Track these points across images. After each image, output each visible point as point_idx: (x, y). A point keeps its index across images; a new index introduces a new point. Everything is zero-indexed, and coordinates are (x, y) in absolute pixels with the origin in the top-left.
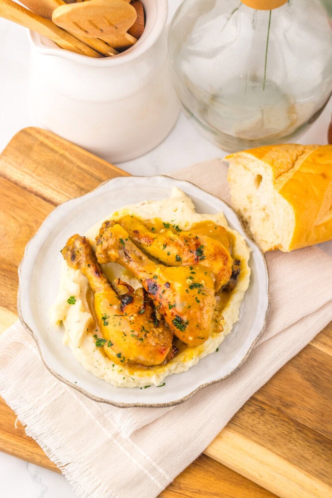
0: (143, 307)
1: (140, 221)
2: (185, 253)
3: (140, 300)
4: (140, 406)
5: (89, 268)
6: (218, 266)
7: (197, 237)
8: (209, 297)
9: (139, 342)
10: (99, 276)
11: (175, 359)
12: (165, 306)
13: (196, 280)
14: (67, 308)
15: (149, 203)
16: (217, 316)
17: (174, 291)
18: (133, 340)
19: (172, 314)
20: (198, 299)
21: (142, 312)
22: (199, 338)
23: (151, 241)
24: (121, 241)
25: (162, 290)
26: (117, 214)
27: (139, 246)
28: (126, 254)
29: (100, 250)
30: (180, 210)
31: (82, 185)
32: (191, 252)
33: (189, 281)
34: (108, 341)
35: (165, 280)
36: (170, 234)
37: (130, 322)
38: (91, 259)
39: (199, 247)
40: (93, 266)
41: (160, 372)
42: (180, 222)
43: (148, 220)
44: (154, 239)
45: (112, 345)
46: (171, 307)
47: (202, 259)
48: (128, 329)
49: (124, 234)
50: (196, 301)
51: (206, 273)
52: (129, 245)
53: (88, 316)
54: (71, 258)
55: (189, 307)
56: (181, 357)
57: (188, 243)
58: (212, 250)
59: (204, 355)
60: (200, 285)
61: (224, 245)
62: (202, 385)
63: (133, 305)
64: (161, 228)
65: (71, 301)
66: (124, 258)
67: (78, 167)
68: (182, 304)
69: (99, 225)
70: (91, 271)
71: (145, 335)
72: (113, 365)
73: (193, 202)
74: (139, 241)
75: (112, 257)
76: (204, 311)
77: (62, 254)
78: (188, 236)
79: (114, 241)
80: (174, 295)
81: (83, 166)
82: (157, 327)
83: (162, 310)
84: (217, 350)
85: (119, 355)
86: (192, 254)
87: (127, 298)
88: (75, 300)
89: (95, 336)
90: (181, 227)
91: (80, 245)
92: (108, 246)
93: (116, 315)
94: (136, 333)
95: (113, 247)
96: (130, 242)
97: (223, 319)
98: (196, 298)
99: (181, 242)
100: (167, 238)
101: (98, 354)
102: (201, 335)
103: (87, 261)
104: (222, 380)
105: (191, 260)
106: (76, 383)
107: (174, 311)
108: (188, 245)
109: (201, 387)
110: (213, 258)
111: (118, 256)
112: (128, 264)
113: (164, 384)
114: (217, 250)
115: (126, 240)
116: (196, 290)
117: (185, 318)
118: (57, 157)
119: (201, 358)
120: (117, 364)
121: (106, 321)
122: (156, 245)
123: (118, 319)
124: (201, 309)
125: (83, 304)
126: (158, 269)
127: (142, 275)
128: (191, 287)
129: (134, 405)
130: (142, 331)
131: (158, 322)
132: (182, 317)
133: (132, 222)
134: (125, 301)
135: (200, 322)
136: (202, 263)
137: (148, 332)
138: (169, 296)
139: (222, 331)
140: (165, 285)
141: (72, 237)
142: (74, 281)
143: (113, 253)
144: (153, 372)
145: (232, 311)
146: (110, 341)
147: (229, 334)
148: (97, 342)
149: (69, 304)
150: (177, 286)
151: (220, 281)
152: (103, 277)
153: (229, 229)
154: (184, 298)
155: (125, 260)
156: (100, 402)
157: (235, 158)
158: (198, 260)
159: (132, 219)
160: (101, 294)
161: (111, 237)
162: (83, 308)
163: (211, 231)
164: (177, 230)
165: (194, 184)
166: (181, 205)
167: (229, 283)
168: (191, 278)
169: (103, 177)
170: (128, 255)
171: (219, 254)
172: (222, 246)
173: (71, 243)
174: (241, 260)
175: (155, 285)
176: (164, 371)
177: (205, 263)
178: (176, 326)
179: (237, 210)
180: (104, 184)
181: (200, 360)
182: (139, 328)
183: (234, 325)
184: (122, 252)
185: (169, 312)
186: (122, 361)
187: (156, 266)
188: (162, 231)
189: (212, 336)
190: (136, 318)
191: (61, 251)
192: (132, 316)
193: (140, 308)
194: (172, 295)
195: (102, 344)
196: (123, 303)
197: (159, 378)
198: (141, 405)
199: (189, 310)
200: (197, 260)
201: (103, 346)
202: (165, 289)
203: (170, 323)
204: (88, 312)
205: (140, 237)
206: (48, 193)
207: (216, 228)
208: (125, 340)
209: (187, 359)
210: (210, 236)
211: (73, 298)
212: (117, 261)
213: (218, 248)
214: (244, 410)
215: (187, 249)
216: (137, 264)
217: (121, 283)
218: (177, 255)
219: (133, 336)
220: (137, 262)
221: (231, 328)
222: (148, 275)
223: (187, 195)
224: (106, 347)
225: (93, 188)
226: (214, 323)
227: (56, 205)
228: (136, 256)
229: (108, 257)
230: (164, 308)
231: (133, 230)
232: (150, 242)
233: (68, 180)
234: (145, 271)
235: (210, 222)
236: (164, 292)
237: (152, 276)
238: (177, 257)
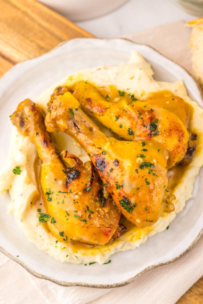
0: (89, 184)
1: (95, 88)
2: (138, 127)
3: (87, 176)
4: (82, 286)
5: (38, 136)
6: (172, 143)
7: (152, 110)
8: (161, 178)
9: (83, 223)
10: (47, 146)
11: (122, 238)
12: (113, 185)
13: (147, 159)
14: (12, 178)
15: (105, 68)
16: (168, 197)
17: (122, 170)
18: (76, 221)
19: (120, 194)
20: (147, 181)
21: (88, 189)
22: (147, 221)
23: (104, 111)
24: (71, 110)
25: (110, 168)
26: (71, 79)
27: (90, 115)
28: (75, 125)
29: (49, 118)
30: (136, 77)
31: (42, 44)
32: (144, 126)
33: (140, 160)
34: (51, 218)
35: (114, 156)
36: (124, 104)
37: (74, 200)
38: (40, 127)
39: (153, 121)
40: (42, 134)
41: (106, 251)
42: (136, 91)
43: (103, 87)
44: (107, 108)
45: (55, 222)
46: (119, 187)
47: (156, 135)
48: (71, 208)
49: (74, 103)
50: (145, 183)
51: (159, 150)
52: (79, 116)
53: (32, 189)
54: (20, 125)
55: (138, 189)
56: (128, 237)
57: (142, 116)
58: (167, 125)
59: (153, 233)
60: (151, 165)
61: (181, 119)
62: (149, 267)
63: (79, 181)
64: (116, 96)
65: (17, 171)
66: (73, 128)
67: (40, 25)
68: (130, 185)
69: (51, 90)
70: (39, 139)
71: (90, 216)
72: (57, 242)
73: (152, 68)
74: (91, 110)
75: (60, 127)
76: (154, 194)
77: (11, 120)
78: (142, 107)
79: (64, 111)
80: (122, 175)
81: (45, 24)
82: (103, 206)
83: (109, 189)
84: (168, 228)
85: (62, 234)
86: (145, 129)
87: (74, 172)
88: (21, 171)
89: (39, 210)
90: (137, 96)
91: (29, 112)
92: (57, 115)
93: (60, 192)
94: (80, 214)
95: (61, 117)
96: (80, 112)
97: (175, 198)
98: (146, 179)
99: (134, 114)
100: (120, 109)
101: (41, 229)
102: (149, 217)
103: (36, 129)
104: (170, 262)
105: (144, 134)
106: (18, 256)
107: (121, 192)
108: (142, 118)
109: (147, 269)
110: (168, 134)
111: (66, 127)
112: (77, 136)
113: (110, 261)
114: (173, 125)
115: (77, 110)
116: (146, 170)
117: (133, 200)
118: (19, 14)
119: (150, 236)
120: (60, 242)
121: (50, 196)
122: (108, 116)
123: (62, 196)
124: (150, 192)
125: (29, 175)
126: (108, 144)
127: (90, 149)
128: (141, 167)
129: (76, 284)
130: (86, 212)
132: (129, 198)
133: (86, 89)
134: (71, 176)
135: (149, 205)
136: (155, 139)
137: (93, 213)
138: (117, 175)
139: (173, 211)
140: (113, 163)
141: (22, 102)
142: (20, 150)
143: (61, 123)
144: (98, 251)
145: (186, 187)
146: (53, 218)
147: (181, 212)
148: (40, 217)
149: (14, 174)
150: (127, 164)
151: (174, 158)
152: (51, 148)
153: (187, 100)
154: (132, 179)
155: (74, 131)
156: (42, 278)
157: (199, 24)
158: (151, 135)
159: (86, 85)
160: (47, 166)
161: (60, 107)
162: (29, 179)
163: (168, 103)
164: (134, 98)
165: (154, 49)
166: (138, 73)
167: (184, 159)
168: (142, 156)
169: (64, 37)
170: (77, 127)
171: (175, 129)
172: (180, 121)
173: (21, 108)
174: (198, 134)
175: (103, 162)
176: (109, 250)
177: (159, 139)
178: (123, 206)
179: (198, 78)
180: (61, 45)
181: (148, 238)
182: (84, 209)
183: (187, 202)
184: (71, 123)
185: (116, 192)
186: (64, 240)
187: (107, 139)
188: (117, 99)
189: (162, 216)
190: (80, 196)
191: (10, 117)
192: (77, 194)
193: (86, 184)
194: (120, 174)
195: (46, 219)
196: (69, 178)
197: (104, 256)
198: (84, 285)
199: (138, 193)
200: (150, 135)
201: (46, 222)
202: (114, 167)
204: (34, 184)
205: (92, 105)
206: (8, 51)
207: (173, 99)
208: (67, 220)
209: (134, 238)
210: (167, 108)
211: (18, 168)
212: (66, 131)
213: (174, 123)
215: (141, 123)
216: (86, 137)
218: (129, 129)
219: (76, 216)
220: (87, 134)
221: (183, 205)
222: (97, 150)
223: (146, 60)
224: (49, 223)
225: (52, 47)
226: (164, 204)
227: (14, 63)
228: (86, 127)
229: (57, 127)
230: (111, 188)
231: (85, 98)
232: (102, 111)
233: (28, 38)
234: (94, 145)
235: (168, 92)
236: (112, 170)
237: (101, 151)
238: (129, 131)
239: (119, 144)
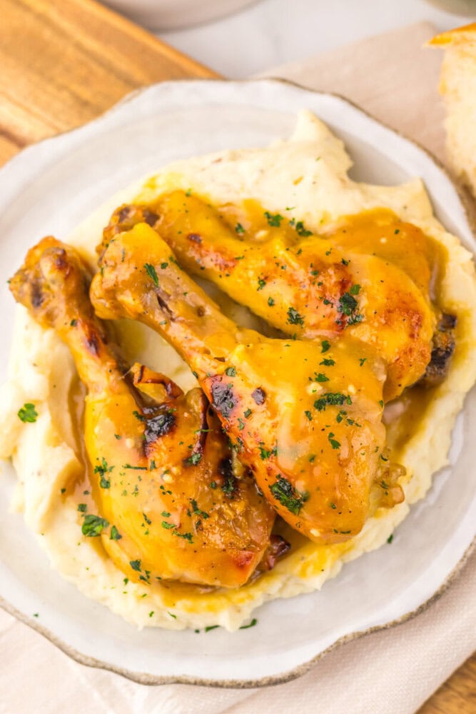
0: (198, 445)
1: (209, 206)
2: (313, 304)
3: (192, 425)
4: (188, 683)
5: (74, 328)
6: (393, 342)
7: (344, 262)
8: (367, 430)
9: (183, 543)
10: (98, 353)
11: (280, 567)
12: (252, 450)
13: (334, 383)
14: (18, 432)
15: (234, 157)
16: (387, 473)
17: (274, 412)
18: (168, 537)
19: (269, 471)
20: (335, 438)
21: (194, 460)
22: (336, 532)
23: (231, 264)
24: (150, 269)
25: (245, 409)
26: (152, 185)
27: (196, 274)
28: (161, 303)
29: (99, 288)
30: (308, 180)
31: (86, 94)
32: (327, 302)
33: (315, 388)
34: (111, 526)
35: (255, 380)
36: (279, 248)
37: (162, 487)
38: (79, 306)
39: (348, 289)
41: (242, 600)
42: (308, 214)
43: (229, 204)
44: (238, 259)
45: (119, 537)
47: (354, 323)
48: (155, 505)
49: (159, 251)
50: (330, 444)
51: (362, 361)
52: (172, 279)
53: (64, 458)
55: (312, 459)
56: (293, 565)
57: (321, 279)
58: (381, 300)
59: (354, 555)
60: (343, 399)
61: (415, 281)
62: (345, 637)
63: (172, 438)
64: (261, 227)
65: (28, 414)
66: (158, 311)
67: (79, 46)
68: (294, 450)
71: (199, 523)
72: (126, 581)
73: (348, 150)
74: (201, 263)
75: (127, 309)
76: (350, 470)
77: (11, 290)
78: (322, 255)
79: (132, 270)
80: (274, 426)
81: (92, 44)
82: (233, 498)
84: (390, 540)
85: (136, 565)
86: (328, 310)
87: (160, 418)
88: (36, 415)
89: (82, 508)
90: (311, 224)
91: (51, 272)
92: (117, 282)
93: (128, 467)
94: (175, 519)
95: (128, 285)
97: (404, 473)
98: (331, 435)
99: (302, 274)
100: (268, 260)
101: (87, 552)
103: (69, 312)
104: (395, 624)
105: (326, 322)
106: (36, 615)
107: (273, 466)
108: (320, 284)
109: (342, 641)
110: (383, 321)
111: (141, 309)
112: (167, 329)
113: (254, 622)
114: (395, 297)
115: (164, 266)
116: (332, 412)
117: (300, 486)
118: (29, 21)
119: (347, 561)
120: (134, 582)
121: (106, 476)
122: (240, 277)
123: (132, 476)
124: (342, 464)
125: (57, 422)
126: (240, 348)
128: (320, 404)
129: (175, 680)
130: (189, 514)
131: (236, 482)
132: (293, 480)
133: (187, 211)
134: (156, 427)
136: (354, 332)
137: (207, 516)
138: (263, 425)
139: (401, 502)
140: (253, 395)
141: (36, 247)
142: (35, 365)
143: (129, 299)
144: (223, 601)
145: (431, 441)
146: (114, 527)
147: (420, 501)
148: (85, 524)
149: (21, 422)
150: (286, 399)
151: (400, 377)
153: (433, 230)
154: (298, 434)
155: (159, 318)
156: (94, 666)
157: (457, 43)
158: (343, 323)
159: (187, 200)
160: (100, 401)
161: (123, 261)
162: (55, 434)
163: (383, 240)
164: (302, 231)
165: (353, 104)
166: (311, 167)
167: (425, 375)
168: (321, 379)
169: (138, 75)
170: (166, 307)
171: (401, 309)
172: (412, 288)
173: (33, 261)
174: (459, 315)
175: (227, 393)
176: (251, 597)
177: (362, 333)
178: (278, 498)
179: (459, 172)
180: (129, 100)
181: (345, 566)
182: (185, 507)
183: (434, 477)
184: (150, 297)
185: (262, 465)
186: (142, 578)
187: (239, 335)
188: (262, 234)
189: (375, 514)
190: (176, 477)
191: (9, 282)
192: (168, 472)
193: (191, 447)
194: (269, 423)
195: (98, 529)
196: (151, 431)
197: (239, 611)
198: (193, 681)
199: (312, 468)
200: (341, 325)
201: (99, 535)
202: (253, 406)
203: (267, 491)
204: (69, 445)
205: (203, 252)
207: (397, 232)
208: (147, 533)
209: (310, 570)
210: (379, 253)
211: (30, 407)
213: (397, 292)
214: (453, 689)
215: (318, 295)
216: (189, 331)
217: (147, 375)
218: (291, 309)
219: (167, 525)
220: (189, 326)
221: (426, 483)
222: (214, 363)
223: (334, 132)
224: (106, 539)
225: (111, 101)
226: (378, 490)
227: (21, 143)
228: (187, 306)
229: (118, 306)
230: (248, 455)
231: (186, 233)
232: (226, 266)
233: (51, 80)
234: (207, 352)
235: (384, 214)
236: (249, 414)
237: (222, 367)
238: (290, 315)
239: (268, 347)
